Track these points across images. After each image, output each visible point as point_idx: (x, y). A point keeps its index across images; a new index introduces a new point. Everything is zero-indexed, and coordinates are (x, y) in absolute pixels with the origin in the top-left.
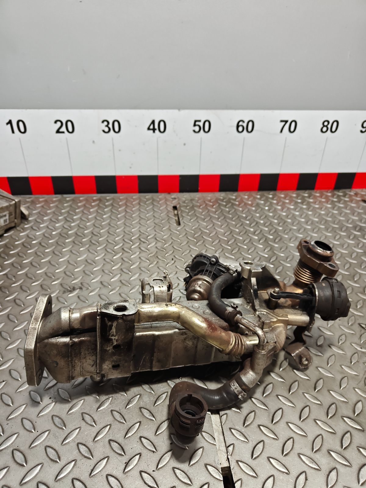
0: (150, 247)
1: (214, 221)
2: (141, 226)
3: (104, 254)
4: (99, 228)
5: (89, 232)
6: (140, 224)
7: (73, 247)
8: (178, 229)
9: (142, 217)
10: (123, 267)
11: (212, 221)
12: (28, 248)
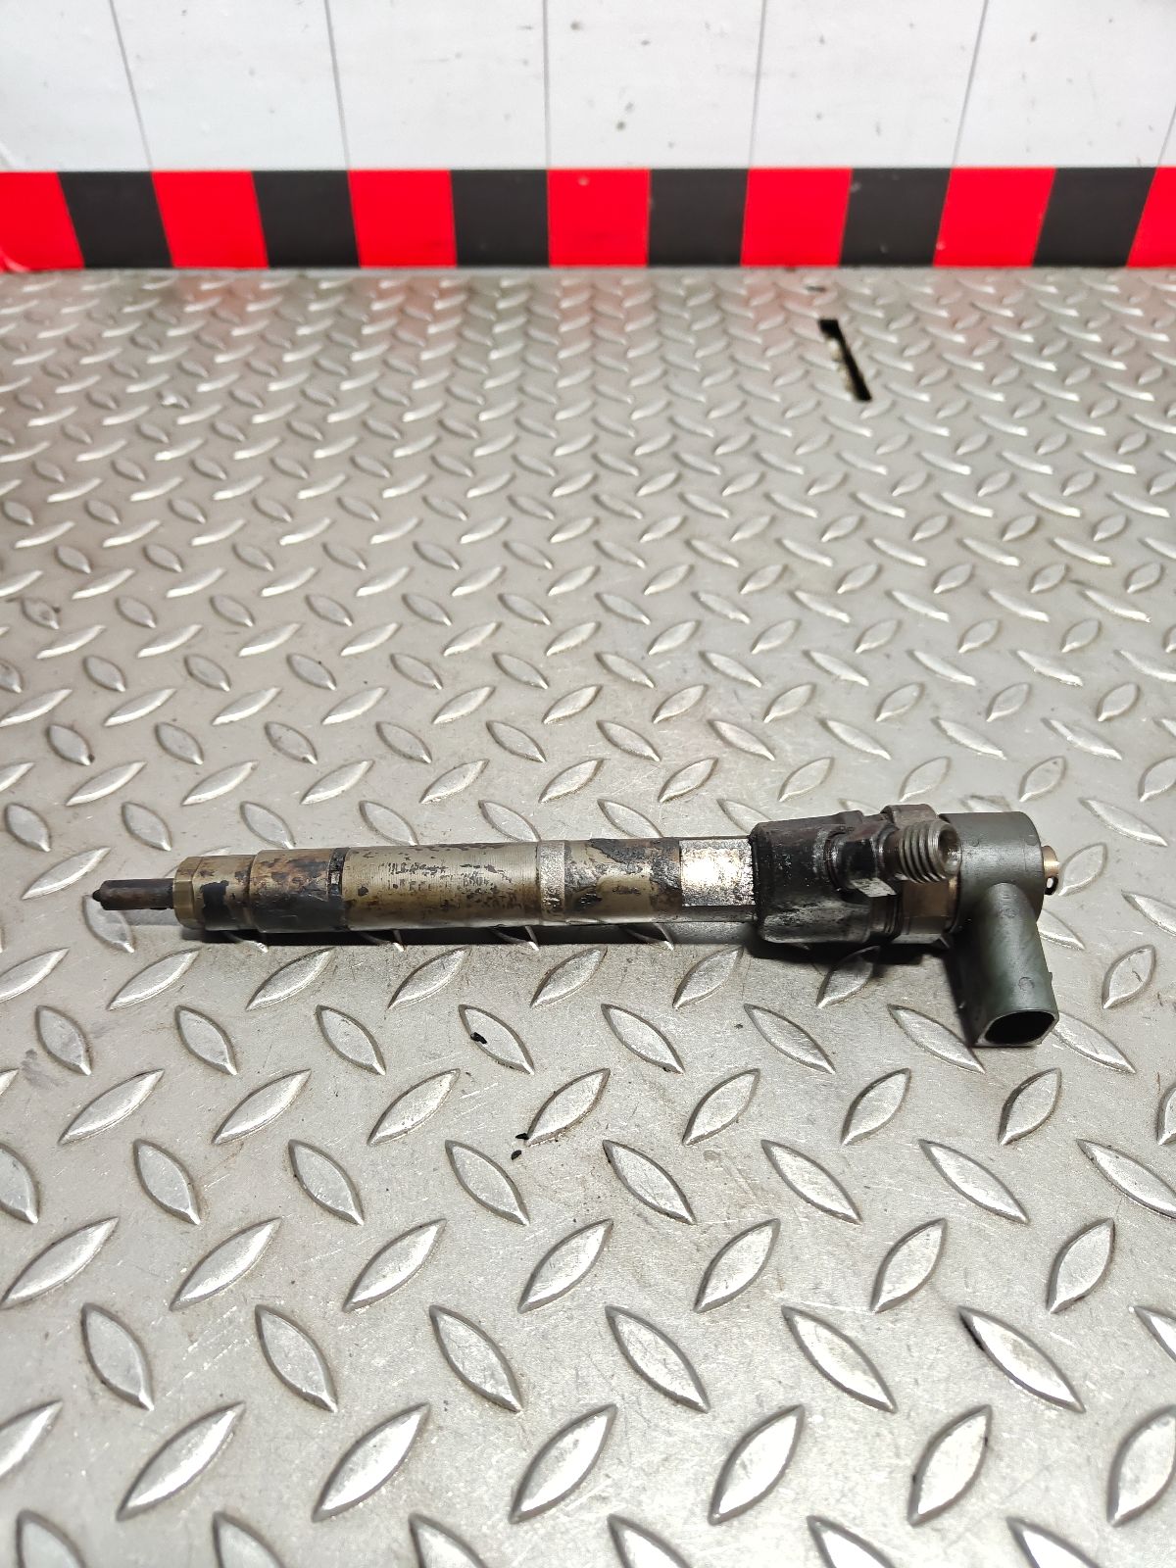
0: (734, 494)
1: (1038, 385)
2: (674, 399)
3: (502, 521)
4: (473, 403)
5: (429, 417)
6: (667, 388)
7: (348, 480)
8: (866, 414)
9: (672, 357)
10: (599, 586)
11: (1032, 387)
12: (135, 479)
